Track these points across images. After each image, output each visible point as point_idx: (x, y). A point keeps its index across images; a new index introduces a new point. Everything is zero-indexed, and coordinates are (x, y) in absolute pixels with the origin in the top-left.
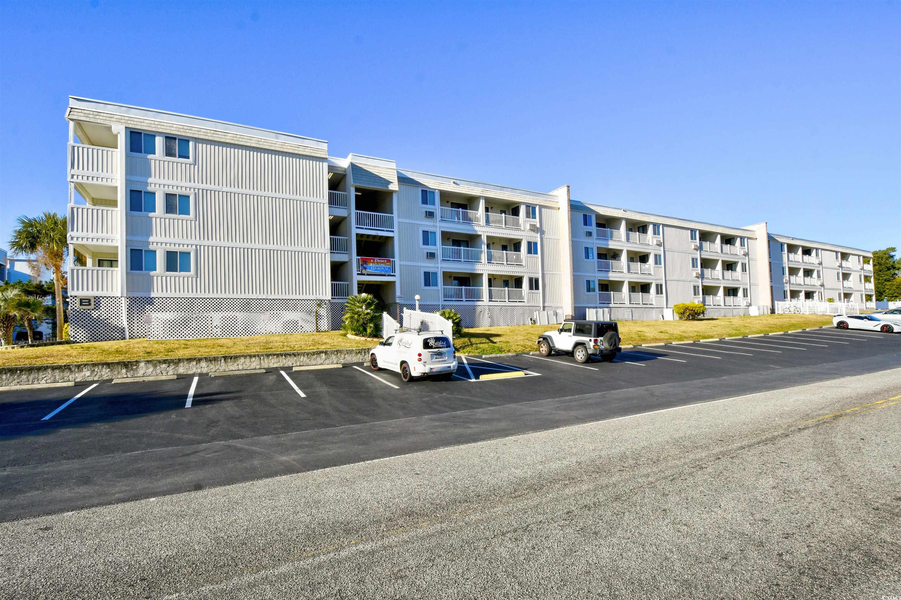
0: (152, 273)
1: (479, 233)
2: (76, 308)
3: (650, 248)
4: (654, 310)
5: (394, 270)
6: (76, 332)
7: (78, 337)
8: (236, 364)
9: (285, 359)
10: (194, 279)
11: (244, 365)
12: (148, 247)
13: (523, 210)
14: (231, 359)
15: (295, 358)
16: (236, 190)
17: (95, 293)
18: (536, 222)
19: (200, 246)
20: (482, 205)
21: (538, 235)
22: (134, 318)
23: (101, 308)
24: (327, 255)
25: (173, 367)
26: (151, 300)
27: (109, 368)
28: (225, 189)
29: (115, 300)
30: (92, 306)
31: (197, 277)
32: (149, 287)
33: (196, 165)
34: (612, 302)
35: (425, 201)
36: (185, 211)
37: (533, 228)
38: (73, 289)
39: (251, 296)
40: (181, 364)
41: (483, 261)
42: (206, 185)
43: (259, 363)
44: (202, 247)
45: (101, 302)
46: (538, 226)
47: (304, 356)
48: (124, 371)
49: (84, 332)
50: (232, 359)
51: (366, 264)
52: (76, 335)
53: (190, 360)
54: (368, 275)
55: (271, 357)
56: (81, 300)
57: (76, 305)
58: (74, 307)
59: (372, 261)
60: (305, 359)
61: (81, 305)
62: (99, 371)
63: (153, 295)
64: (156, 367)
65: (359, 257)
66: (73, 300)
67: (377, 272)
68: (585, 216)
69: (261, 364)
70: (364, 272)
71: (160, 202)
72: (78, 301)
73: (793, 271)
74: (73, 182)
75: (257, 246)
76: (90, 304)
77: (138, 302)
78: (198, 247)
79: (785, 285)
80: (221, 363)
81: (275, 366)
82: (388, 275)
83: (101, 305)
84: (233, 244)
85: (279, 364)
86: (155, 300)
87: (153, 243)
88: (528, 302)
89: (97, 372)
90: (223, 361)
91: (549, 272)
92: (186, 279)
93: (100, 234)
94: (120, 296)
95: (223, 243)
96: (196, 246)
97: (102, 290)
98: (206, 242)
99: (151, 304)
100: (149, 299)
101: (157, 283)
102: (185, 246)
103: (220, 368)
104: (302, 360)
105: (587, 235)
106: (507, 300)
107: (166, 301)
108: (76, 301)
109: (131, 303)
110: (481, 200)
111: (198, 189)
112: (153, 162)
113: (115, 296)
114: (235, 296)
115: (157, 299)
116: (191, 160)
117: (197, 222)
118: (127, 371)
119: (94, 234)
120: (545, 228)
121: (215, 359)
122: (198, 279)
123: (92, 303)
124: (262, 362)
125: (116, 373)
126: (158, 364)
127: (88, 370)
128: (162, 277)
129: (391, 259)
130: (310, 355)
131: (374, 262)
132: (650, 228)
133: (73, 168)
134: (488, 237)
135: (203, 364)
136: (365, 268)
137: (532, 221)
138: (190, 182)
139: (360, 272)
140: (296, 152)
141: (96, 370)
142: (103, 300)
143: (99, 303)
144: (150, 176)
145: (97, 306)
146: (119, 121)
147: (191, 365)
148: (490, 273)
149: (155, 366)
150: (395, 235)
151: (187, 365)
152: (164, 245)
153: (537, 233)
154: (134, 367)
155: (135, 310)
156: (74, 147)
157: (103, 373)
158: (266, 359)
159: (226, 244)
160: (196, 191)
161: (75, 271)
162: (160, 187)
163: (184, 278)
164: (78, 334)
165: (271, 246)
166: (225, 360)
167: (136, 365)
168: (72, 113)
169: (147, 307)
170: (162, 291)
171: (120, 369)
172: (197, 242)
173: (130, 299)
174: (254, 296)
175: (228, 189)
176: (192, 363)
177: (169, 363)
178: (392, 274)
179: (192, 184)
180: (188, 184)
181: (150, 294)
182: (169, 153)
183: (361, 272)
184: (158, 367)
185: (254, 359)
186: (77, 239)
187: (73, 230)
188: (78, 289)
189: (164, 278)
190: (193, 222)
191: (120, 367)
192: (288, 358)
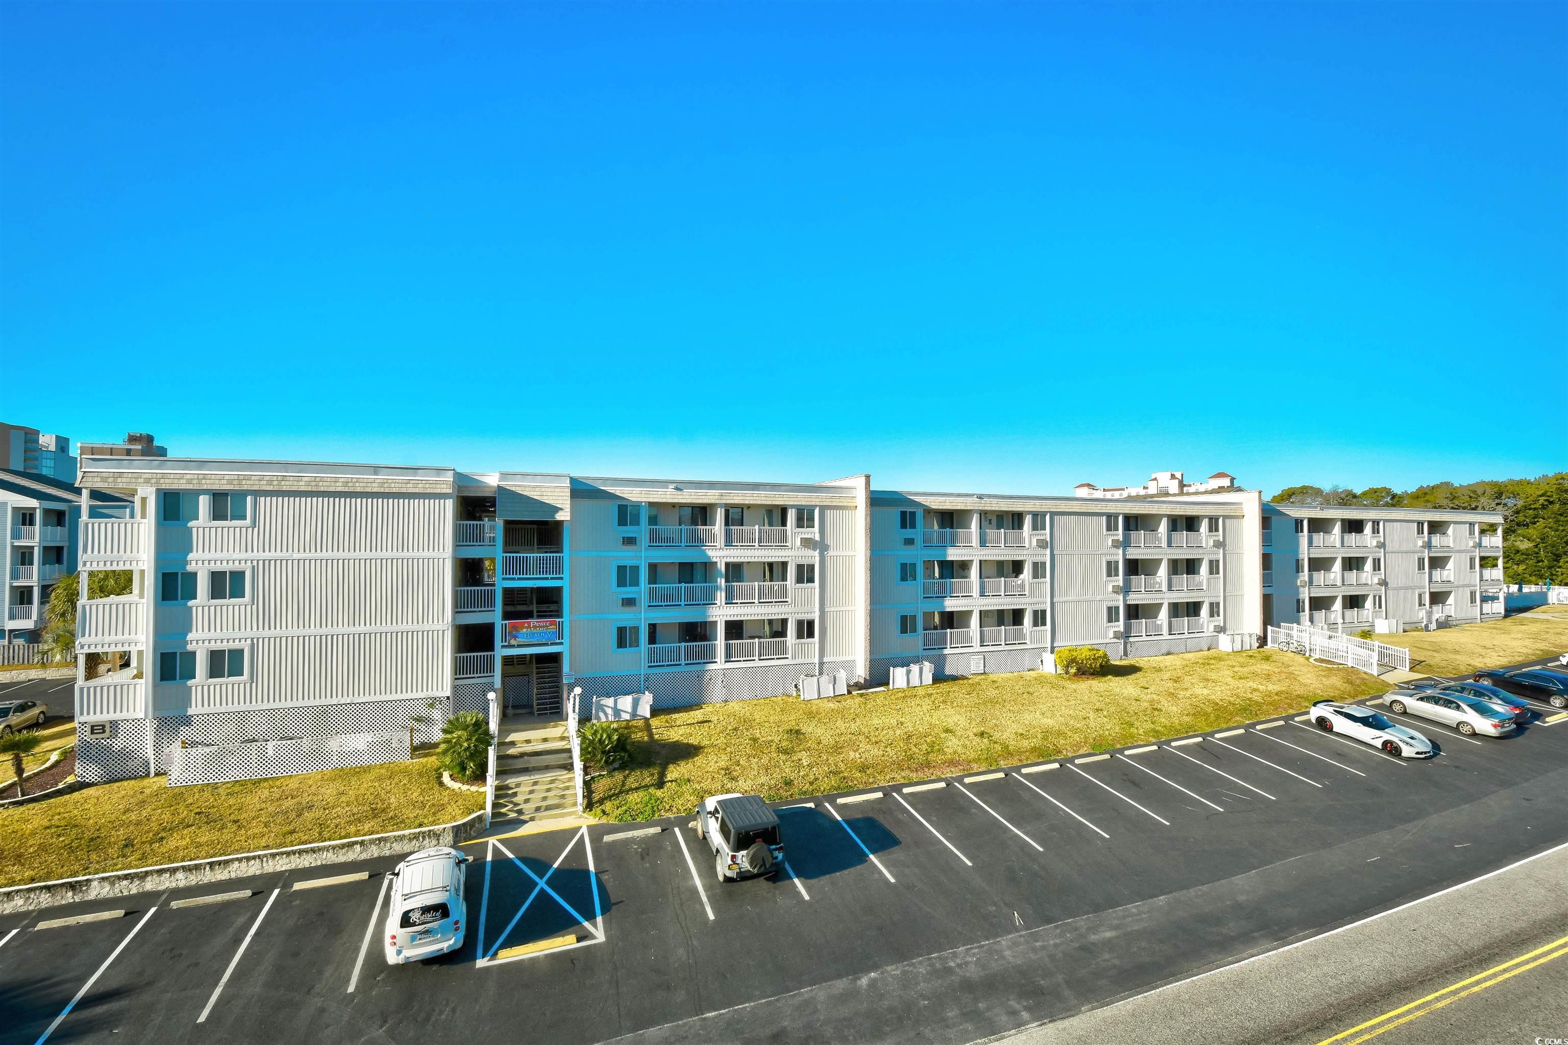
0: (190, 683)
1: (714, 560)
2: (85, 738)
3: (1025, 552)
4: (1027, 654)
5: (560, 635)
6: (84, 770)
7: (87, 776)
8: (226, 871)
9: (299, 858)
10: (248, 686)
11: (238, 872)
12: (185, 647)
13: (791, 516)
14: (220, 865)
15: (315, 855)
16: (313, 555)
17: (112, 716)
18: (814, 533)
19: (258, 639)
20: (720, 515)
21: (817, 553)
22: (163, 745)
23: (119, 735)
24: (446, 632)
25: (138, 883)
26: (187, 719)
27: (50, 892)
28: (296, 556)
29: (139, 723)
30: (107, 734)
31: (253, 682)
32: (186, 701)
33: (255, 527)
34: (948, 646)
35: (622, 521)
36: (238, 592)
37: (807, 543)
38: (82, 714)
39: (329, 701)
40: (149, 878)
41: (718, 602)
42: (269, 554)
43: (259, 867)
44: (261, 640)
45: (120, 726)
46: (817, 538)
47: (328, 851)
48: (70, 894)
49: (96, 769)
50: (222, 865)
51: (517, 630)
52: (84, 774)
53: (160, 872)
54: (520, 646)
55: (278, 858)
56: (92, 727)
57: (85, 734)
58: (82, 736)
59: (526, 625)
60: (329, 855)
61: (92, 733)
62: (35, 897)
63: (190, 712)
64: (114, 885)
65: (507, 622)
66: (83, 727)
67: (534, 641)
68: (903, 514)
69: (263, 867)
70: (513, 642)
71: (203, 585)
72: (88, 729)
73: (1319, 564)
74: (85, 571)
75: (340, 630)
76: (104, 732)
77: (169, 723)
78: (255, 640)
79: (1301, 589)
80: (204, 872)
81: (283, 869)
82: (552, 644)
83: (120, 731)
84: (307, 631)
85: (289, 865)
86: (193, 719)
87: (191, 641)
88: (794, 657)
89: (33, 899)
90: (208, 868)
91: (832, 609)
92: (236, 686)
93: (120, 637)
94: (143, 717)
95: (290, 632)
96: (252, 639)
97: (121, 712)
98: (267, 633)
99: (187, 724)
100: (185, 717)
101: (196, 696)
102: (237, 641)
103: (204, 878)
104: (324, 856)
105: (905, 544)
106: (756, 658)
107: (208, 718)
108: (85, 729)
109: (160, 726)
110: (719, 509)
111: (258, 561)
112: (194, 530)
113: (139, 717)
114: (306, 703)
115: (195, 717)
116: (248, 521)
117: (255, 607)
118: (74, 894)
119: (113, 638)
120: (829, 541)
121: (197, 867)
122: (254, 685)
123: (108, 729)
124: (264, 864)
125: (59, 898)
126: (117, 881)
127: (21, 898)
128: (203, 686)
129: (557, 620)
130: (337, 849)
131: (529, 627)
132: (1028, 522)
133: (86, 553)
134: (727, 564)
135: (180, 875)
136: (515, 637)
137: (806, 533)
138: (246, 552)
139: (507, 644)
140: (404, 490)
141: (32, 896)
142: (122, 724)
143: (116, 729)
144: (192, 551)
145: (114, 733)
146: (147, 481)
147: (162, 878)
148: (729, 619)
149: (112, 884)
150: (565, 584)
151: (157, 878)
152: (206, 642)
153: (814, 549)
154: (84, 888)
155: (165, 734)
156: (87, 524)
157: (41, 900)
158: (270, 861)
159: (296, 632)
160: (255, 563)
161: (85, 690)
162: (203, 564)
163: (233, 685)
164: (88, 772)
165: (361, 629)
166: (210, 867)
167: (86, 885)
168: (84, 480)
169: (182, 728)
170: (203, 706)
171: (64, 893)
172: (255, 633)
173: (158, 719)
174: (334, 701)
175: (302, 555)
176: (164, 875)
177: (132, 879)
178: (558, 641)
179: (249, 555)
180: (243, 555)
181: (187, 711)
182: (218, 514)
183: (509, 643)
184: (117, 885)
185: (253, 862)
186: (89, 647)
187: (83, 635)
188: (88, 713)
189: (206, 688)
190: (249, 608)
191: (64, 890)
192: (305, 856)
